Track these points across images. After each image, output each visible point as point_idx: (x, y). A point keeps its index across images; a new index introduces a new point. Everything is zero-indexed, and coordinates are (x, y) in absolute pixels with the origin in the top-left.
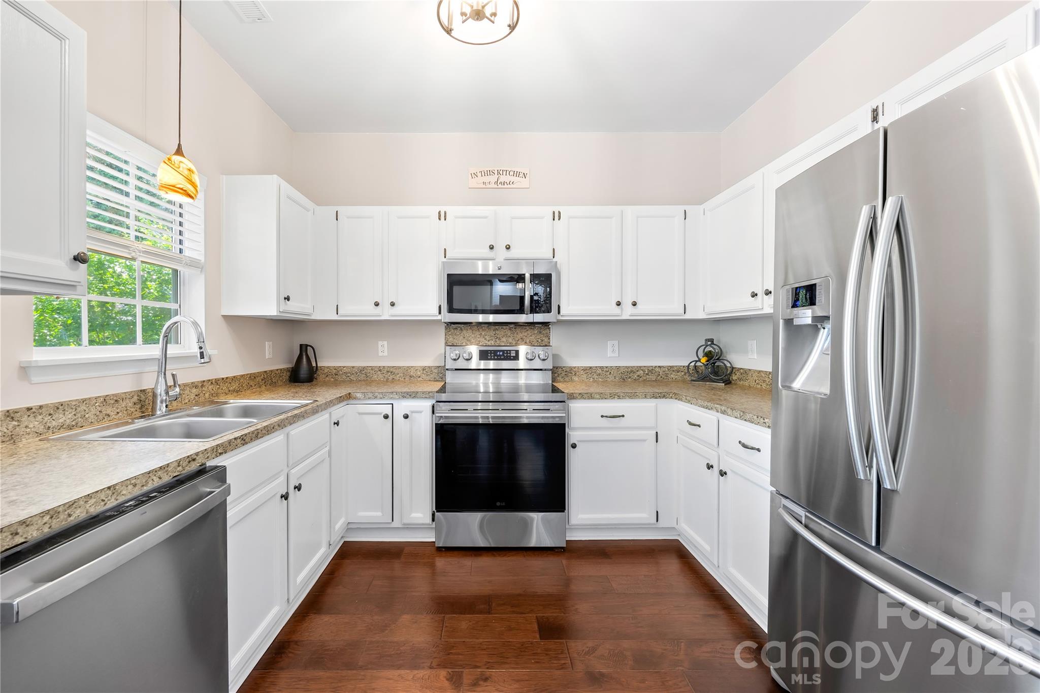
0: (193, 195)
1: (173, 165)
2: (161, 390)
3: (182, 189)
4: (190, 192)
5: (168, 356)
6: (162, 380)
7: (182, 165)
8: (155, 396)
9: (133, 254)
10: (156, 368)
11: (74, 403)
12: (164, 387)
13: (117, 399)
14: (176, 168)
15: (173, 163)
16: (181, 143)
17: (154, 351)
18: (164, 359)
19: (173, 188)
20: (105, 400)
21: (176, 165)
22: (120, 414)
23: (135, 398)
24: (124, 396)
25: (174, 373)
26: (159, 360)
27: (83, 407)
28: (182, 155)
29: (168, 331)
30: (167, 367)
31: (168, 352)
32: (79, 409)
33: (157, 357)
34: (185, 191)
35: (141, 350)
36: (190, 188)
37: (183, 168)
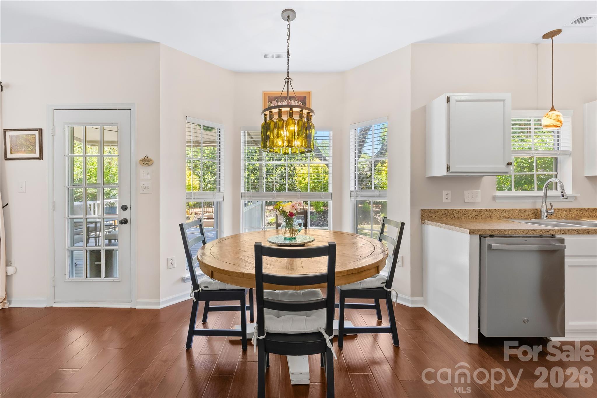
0: (559, 126)
1: (549, 116)
2: (544, 209)
3: (553, 125)
4: (557, 125)
5: (547, 196)
6: (544, 205)
7: (553, 115)
8: (541, 211)
9: (532, 155)
10: (541, 201)
11: (508, 210)
12: (545, 209)
13: (525, 211)
14: (550, 118)
15: (549, 115)
16: (553, 105)
17: (541, 193)
18: (545, 197)
19: (549, 126)
20: (520, 210)
21: (550, 116)
22: (526, 217)
23: (533, 212)
24: (527, 210)
25: (551, 203)
26: (543, 197)
27: (512, 212)
28: (555, 110)
29: (547, 185)
30: (547, 200)
31: (547, 194)
32: (510, 212)
33: (542, 196)
34: (555, 125)
35: (536, 193)
36: (558, 124)
37: (554, 116)
